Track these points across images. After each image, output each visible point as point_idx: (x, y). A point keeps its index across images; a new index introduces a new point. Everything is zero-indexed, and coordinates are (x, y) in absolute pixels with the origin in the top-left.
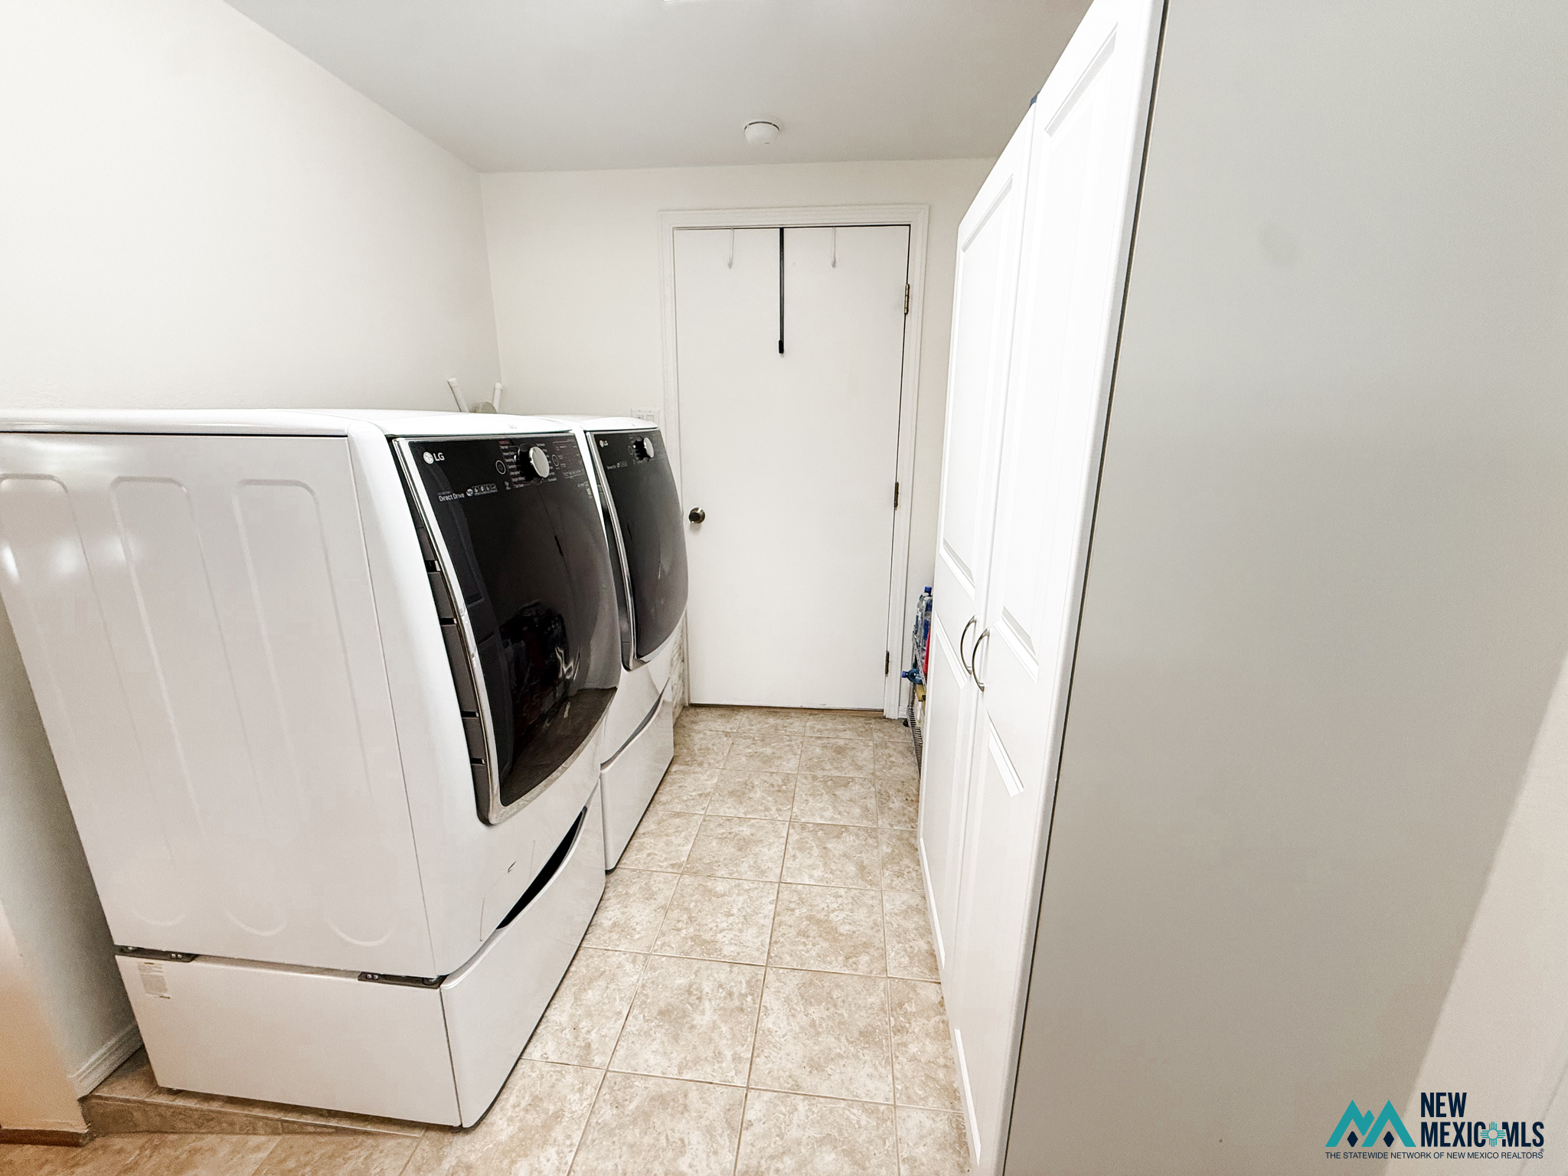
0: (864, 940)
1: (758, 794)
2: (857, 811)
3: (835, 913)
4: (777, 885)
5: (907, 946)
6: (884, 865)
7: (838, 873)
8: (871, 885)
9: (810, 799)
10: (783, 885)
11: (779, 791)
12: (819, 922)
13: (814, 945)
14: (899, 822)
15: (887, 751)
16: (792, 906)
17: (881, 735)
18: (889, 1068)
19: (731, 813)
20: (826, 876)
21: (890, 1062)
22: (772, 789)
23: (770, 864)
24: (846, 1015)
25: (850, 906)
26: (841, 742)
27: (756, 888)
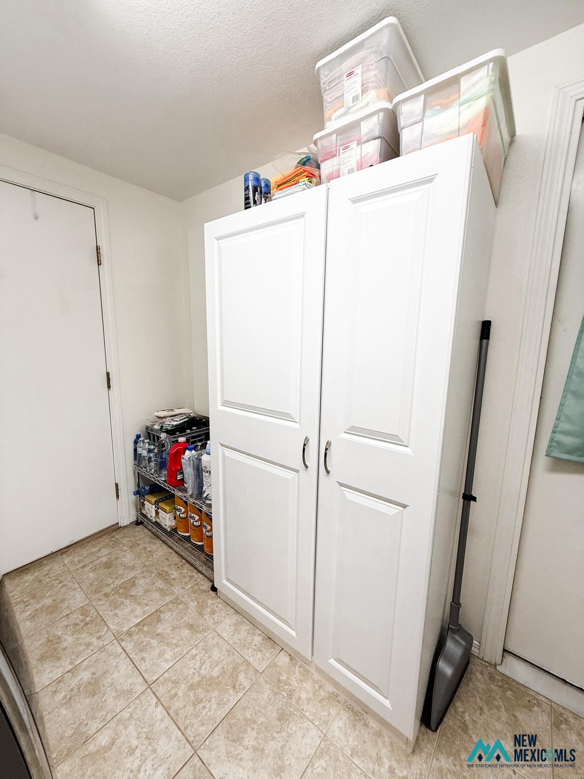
0: (232, 666)
1: (69, 640)
2: (156, 595)
3: (203, 668)
4: (149, 690)
5: (253, 647)
6: (201, 614)
7: (181, 642)
8: (205, 632)
9: (117, 611)
10: (153, 685)
11: (87, 624)
12: (199, 684)
13: (210, 701)
14: (186, 583)
15: (141, 547)
16: (173, 692)
17: (128, 539)
18: (306, 720)
19: (58, 673)
20: (176, 651)
21: (303, 717)
22: (77, 627)
23: (130, 681)
24: (264, 720)
25: (207, 655)
26: (104, 559)
27: (136, 708)
